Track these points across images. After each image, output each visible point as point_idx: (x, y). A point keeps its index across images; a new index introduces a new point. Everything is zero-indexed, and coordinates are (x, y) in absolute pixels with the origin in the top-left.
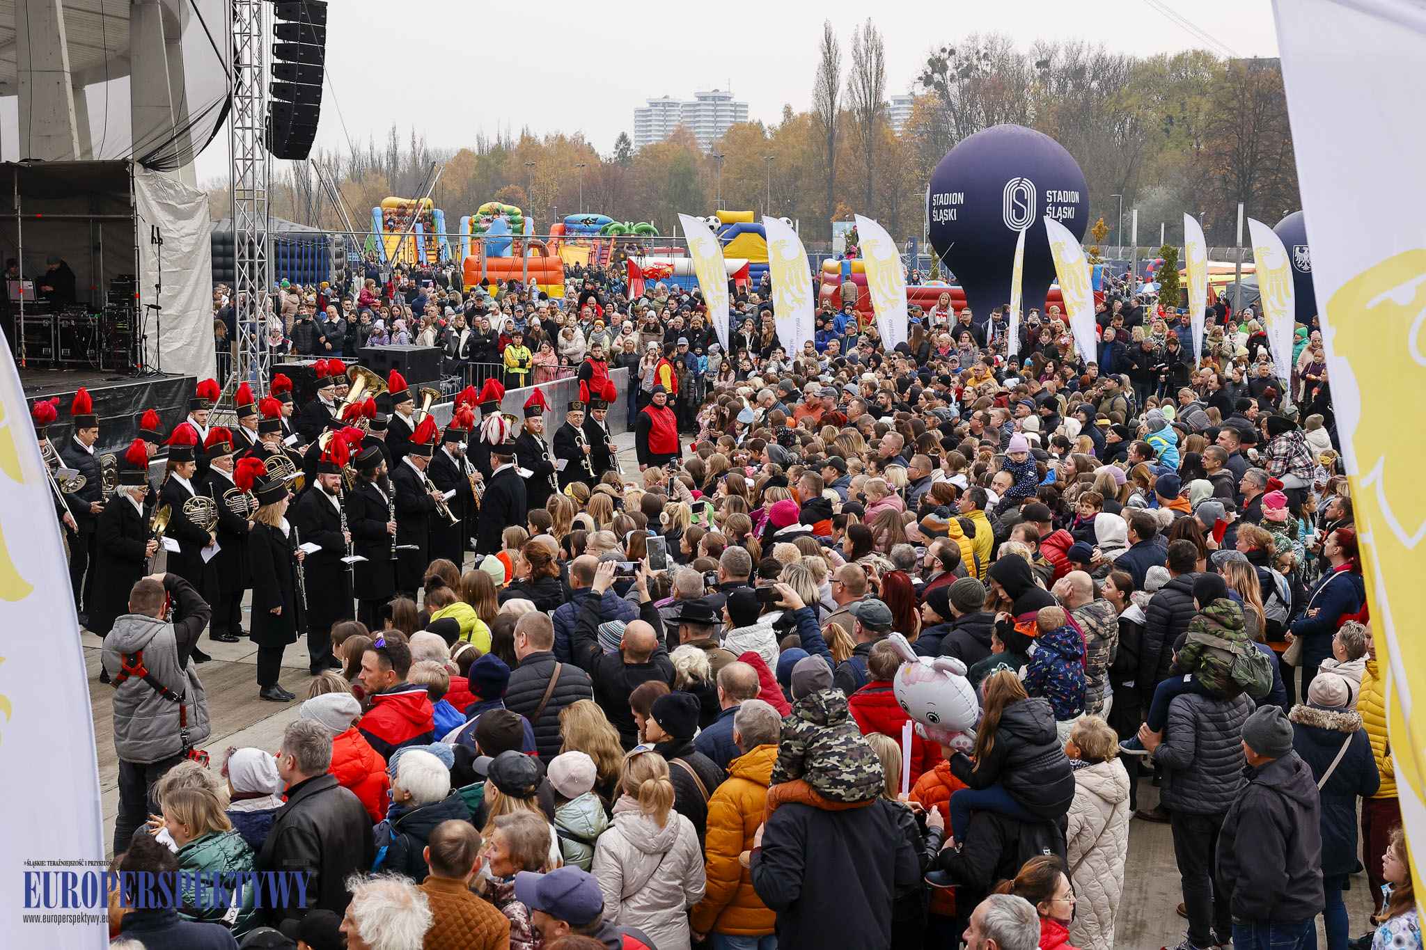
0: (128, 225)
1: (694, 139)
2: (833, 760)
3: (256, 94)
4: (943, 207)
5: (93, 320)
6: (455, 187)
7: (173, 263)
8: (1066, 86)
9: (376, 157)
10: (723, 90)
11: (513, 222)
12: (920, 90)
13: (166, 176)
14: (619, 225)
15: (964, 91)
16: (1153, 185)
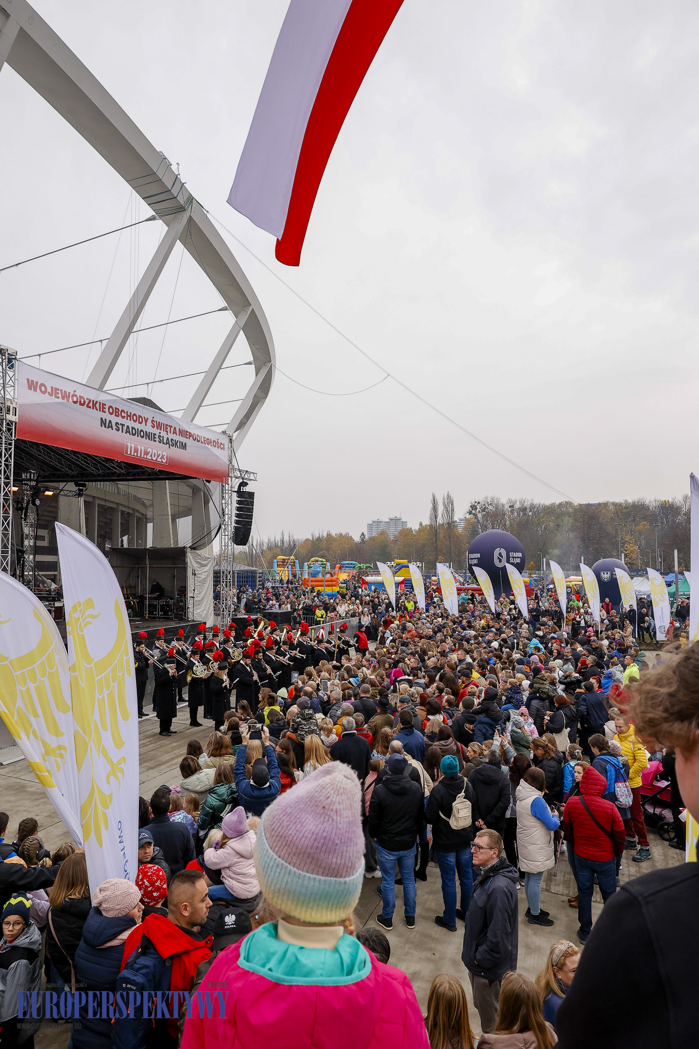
0: (185, 569)
1: (387, 533)
2: (303, 733)
3: (229, 524)
4: (473, 559)
5: (171, 602)
6: (303, 551)
7: (199, 582)
8: (520, 514)
9: (276, 541)
10: (398, 516)
11: (322, 564)
12: (468, 516)
13: (198, 552)
14: (359, 565)
15: (483, 516)
16: (553, 549)
